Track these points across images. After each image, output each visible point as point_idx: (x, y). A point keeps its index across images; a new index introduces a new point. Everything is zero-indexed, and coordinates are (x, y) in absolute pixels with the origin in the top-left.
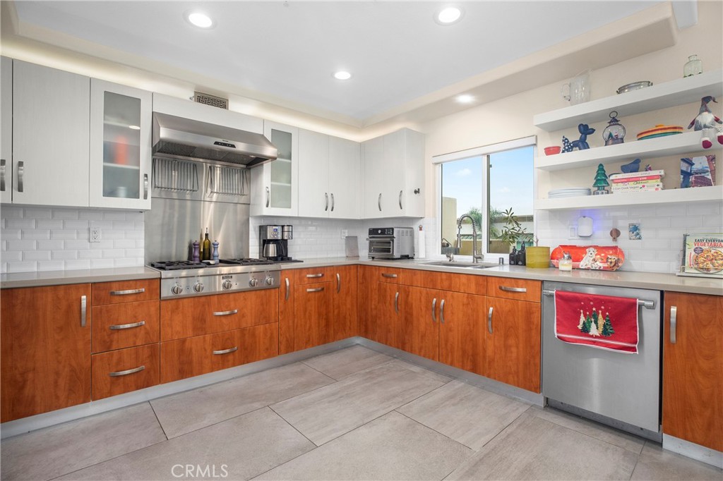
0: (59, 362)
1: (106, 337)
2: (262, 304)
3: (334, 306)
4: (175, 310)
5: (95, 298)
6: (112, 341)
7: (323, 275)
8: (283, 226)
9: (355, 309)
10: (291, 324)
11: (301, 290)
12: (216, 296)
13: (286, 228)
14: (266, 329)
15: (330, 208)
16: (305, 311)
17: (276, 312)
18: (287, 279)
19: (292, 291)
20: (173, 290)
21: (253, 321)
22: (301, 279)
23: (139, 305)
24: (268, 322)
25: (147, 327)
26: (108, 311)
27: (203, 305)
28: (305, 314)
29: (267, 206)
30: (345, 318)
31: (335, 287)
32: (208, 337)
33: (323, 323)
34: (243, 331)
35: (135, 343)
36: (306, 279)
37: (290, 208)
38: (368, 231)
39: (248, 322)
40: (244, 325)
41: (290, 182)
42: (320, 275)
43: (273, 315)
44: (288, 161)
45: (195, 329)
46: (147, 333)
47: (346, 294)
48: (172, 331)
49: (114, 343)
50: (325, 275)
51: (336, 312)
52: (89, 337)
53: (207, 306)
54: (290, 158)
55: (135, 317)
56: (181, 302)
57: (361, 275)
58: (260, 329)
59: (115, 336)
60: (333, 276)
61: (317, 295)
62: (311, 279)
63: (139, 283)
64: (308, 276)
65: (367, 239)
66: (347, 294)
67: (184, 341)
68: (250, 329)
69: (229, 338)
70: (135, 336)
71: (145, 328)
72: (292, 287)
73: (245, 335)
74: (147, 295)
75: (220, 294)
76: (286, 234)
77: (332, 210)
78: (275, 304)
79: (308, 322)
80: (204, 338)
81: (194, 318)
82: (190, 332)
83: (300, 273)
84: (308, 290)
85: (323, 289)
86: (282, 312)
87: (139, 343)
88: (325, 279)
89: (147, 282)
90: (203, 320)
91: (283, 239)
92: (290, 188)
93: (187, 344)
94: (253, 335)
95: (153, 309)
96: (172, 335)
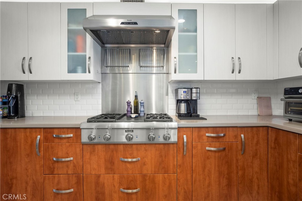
0: (28, 176)
1: (51, 165)
2: (161, 156)
3: (237, 167)
4: (92, 152)
5: (45, 138)
6: (54, 168)
7: (224, 135)
8: (191, 89)
9: (265, 174)
10: (189, 176)
11: (199, 147)
12: (122, 146)
13: (194, 90)
14: (164, 178)
15: (237, 71)
16: (204, 168)
17: (174, 165)
18: (185, 136)
19: (190, 147)
20: (89, 138)
21: (153, 169)
22: (200, 137)
23: (70, 146)
24: (166, 172)
25: (75, 162)
26: (52, 148)
27: (112, 151)
28: (204, 171)
29: (175, 72)
30: (251, 181)
31: (240, 147)
32: (116, 176)
33: (224, 182)
34: (144, 176)
35: (67, 172)
36: (205, 138)
37: (196, 72)
38: (283, 91)
39: (149, 169)
40: (145, 172)
41: (196, 52)
42: (222, 135)
43: (171, 167)
44: (195, 34)
45: (106, 168)
46: (75, 166)
47: (253, 157)
48: (91, 168)
49: (56, 170)
50: (227, 135)
51: (240, 173)
52: (42, 162)
53: (115, 152)
54: (196, 31)
55: (67, 153)
56: (96, 147)
57: (273, 139)
58: (160, 177)
59: (56, 165)
60: (236, 137)
61: (217, 154)
62: (210, 139)
63: (69, 130)
64: (207, 134)
65: (282, 100)
66: (255, 156)
67: (99, 176)
68: (150, 176)
69: (132, 181)
70: (68, 167)
71: (74, 163)
72: (190, 144)
73: (146, 180)
74: (75, 139)
75: (124, 144)
76: (194, 95)
77: (239, 72)
78: (174, 158)
79: (207, 178)
80: (113, 177)
81: (105, 160)
82: (103, 171)
83: (199, 132)
84: (207, 148)
85: (224, 149)
86: (180, 166)
87: (70, 172)
88: (227, 139)
89: (74, 130)
90: (112, 163)
91: (191, 100)
92: (196, 56)
93: (101, 179)
94: (153, 181)
95: (78, 150)
96: (91, 170)
